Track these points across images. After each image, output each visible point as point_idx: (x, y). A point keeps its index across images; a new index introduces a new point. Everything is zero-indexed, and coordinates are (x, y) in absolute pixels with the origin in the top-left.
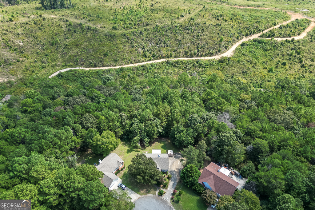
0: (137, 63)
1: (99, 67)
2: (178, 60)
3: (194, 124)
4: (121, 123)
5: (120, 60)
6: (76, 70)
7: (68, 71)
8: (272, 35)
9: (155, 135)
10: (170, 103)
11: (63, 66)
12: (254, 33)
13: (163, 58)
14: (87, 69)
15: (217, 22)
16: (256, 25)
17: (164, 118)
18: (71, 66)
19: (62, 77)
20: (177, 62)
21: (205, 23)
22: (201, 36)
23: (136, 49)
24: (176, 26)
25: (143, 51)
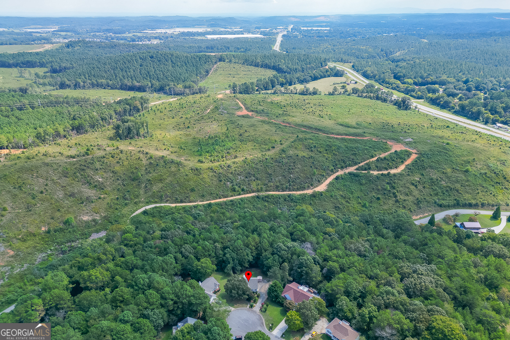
0: (226, 197)
1: (185, 202)
2: (269, 195)
3: (280, 252)
4: (215, 253)
5: (207, 195)
6: (162, 207)
7: (153, 208)
8: (368, 167)
9: (246, 263)
10: (259, 235)
11: (147, 203)
12: (350, 166)
13: (253, 192)
14: (173, 205)
15: (310, 153)
16: (352, 157)
17: (254, 248)
18: (156, 202)
19: (147, 214)
20: (267, 197)
21: (297, 155)
22: (292, 169)
23: (225, 184)
24: (266, 159)
25: (232, 185)
